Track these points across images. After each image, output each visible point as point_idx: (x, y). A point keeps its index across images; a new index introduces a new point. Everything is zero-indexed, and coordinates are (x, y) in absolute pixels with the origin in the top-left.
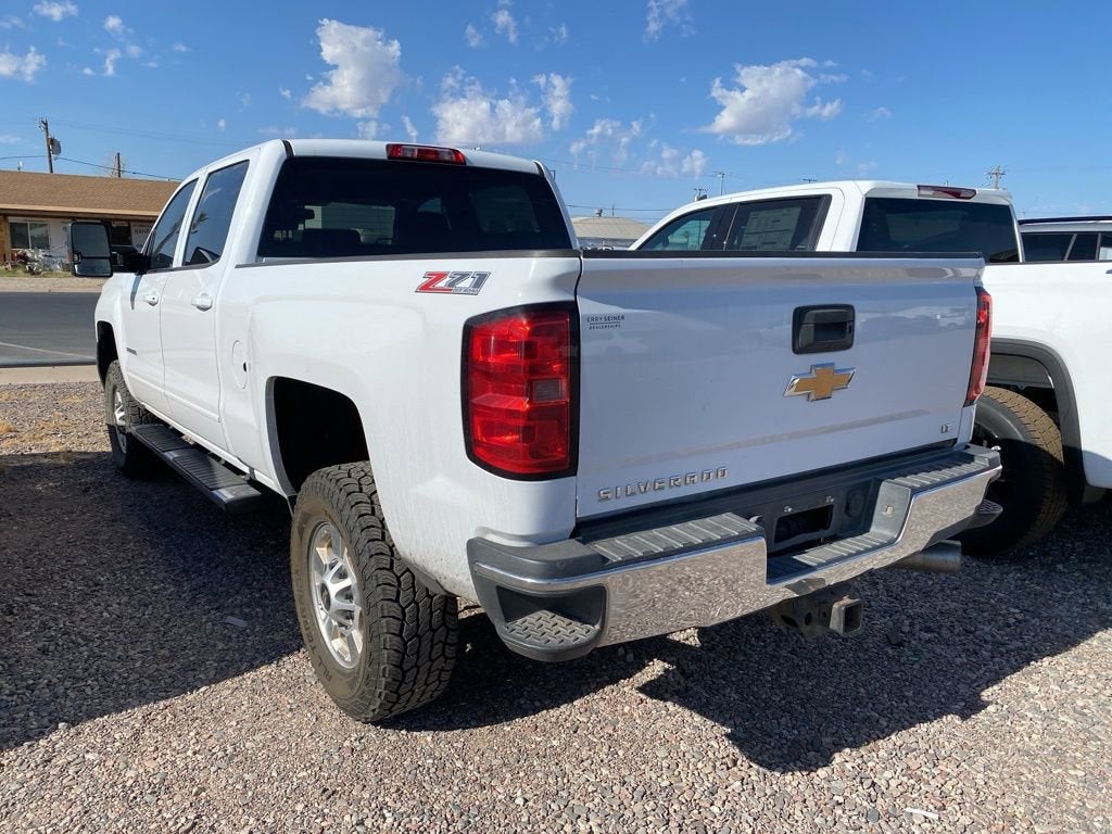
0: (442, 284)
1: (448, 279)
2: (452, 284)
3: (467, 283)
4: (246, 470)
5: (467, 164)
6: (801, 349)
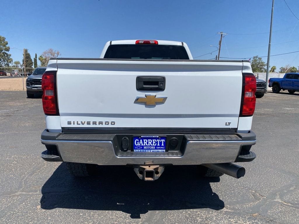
5: (159, 44)
6: (139, 89)
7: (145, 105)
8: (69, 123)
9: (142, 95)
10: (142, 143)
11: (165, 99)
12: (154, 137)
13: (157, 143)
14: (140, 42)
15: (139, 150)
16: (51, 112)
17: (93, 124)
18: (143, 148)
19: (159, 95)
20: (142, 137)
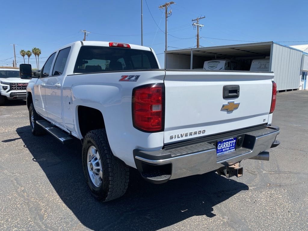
0: (126, 79)
1: (128, 77)
2: (129, 79)
3: (134, 78)
4: (69, 132)
5: (131, 48)
6: (225, 97)
7: (227, 111)
8: (171, 138)
9: (226, 102)
10: (222, 146)
11: (238, 104)
12: (230, 139)
13: (231, 144)
14: (114, 45)
15: (220, 153)
16: (156, 128)
17: (190, 135)
18: (222, 151)
19: (236, 101)
20: (224, 140)
